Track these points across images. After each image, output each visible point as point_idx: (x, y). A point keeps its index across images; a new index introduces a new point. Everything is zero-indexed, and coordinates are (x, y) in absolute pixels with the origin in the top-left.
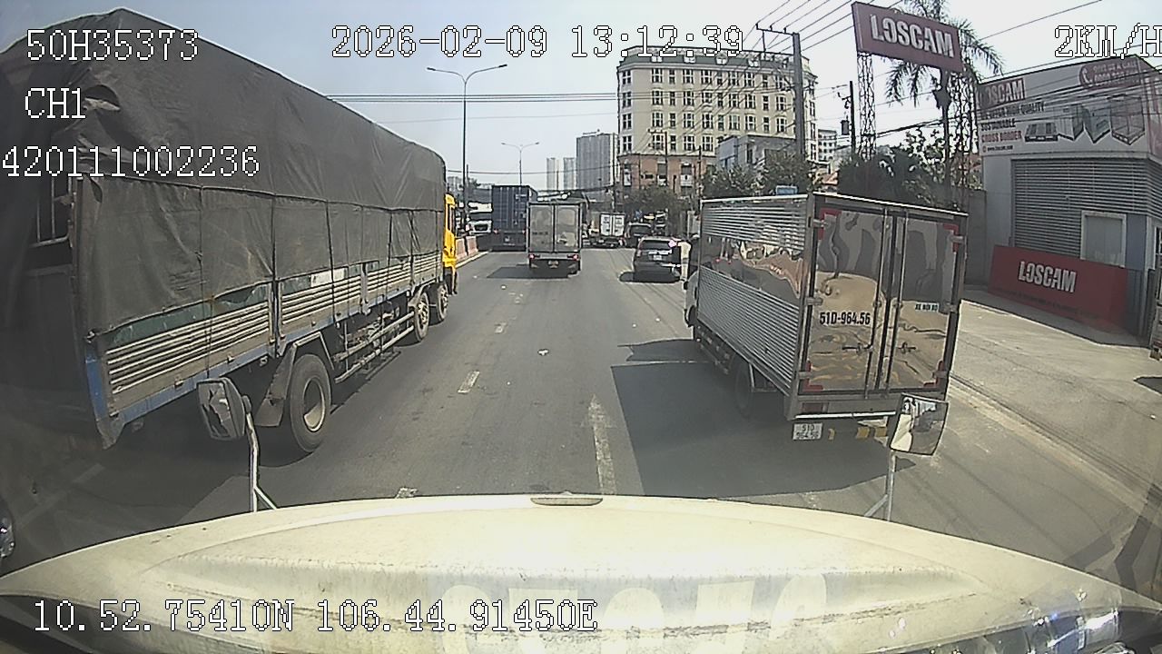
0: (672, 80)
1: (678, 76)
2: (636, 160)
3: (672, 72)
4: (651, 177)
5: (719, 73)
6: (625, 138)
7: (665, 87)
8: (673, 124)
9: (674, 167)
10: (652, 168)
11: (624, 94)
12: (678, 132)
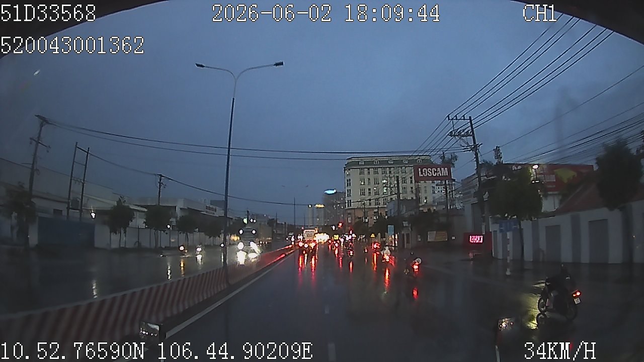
0: (369, 173)
1: (372, 170)
2: (353, 211)
3: (369, 169)
4: (360, 218)
5: (390, 168)
6: (348, 201)
7: (366, 176)
8: (370, 193)
9: (371, 213)
10: (360, 214)
11: (347, 180)
12: (373, 197)
